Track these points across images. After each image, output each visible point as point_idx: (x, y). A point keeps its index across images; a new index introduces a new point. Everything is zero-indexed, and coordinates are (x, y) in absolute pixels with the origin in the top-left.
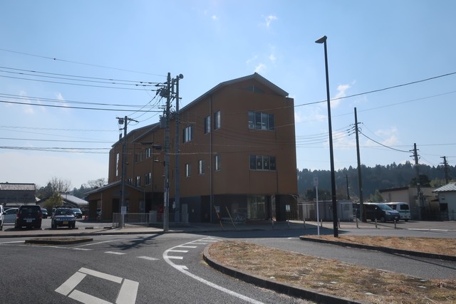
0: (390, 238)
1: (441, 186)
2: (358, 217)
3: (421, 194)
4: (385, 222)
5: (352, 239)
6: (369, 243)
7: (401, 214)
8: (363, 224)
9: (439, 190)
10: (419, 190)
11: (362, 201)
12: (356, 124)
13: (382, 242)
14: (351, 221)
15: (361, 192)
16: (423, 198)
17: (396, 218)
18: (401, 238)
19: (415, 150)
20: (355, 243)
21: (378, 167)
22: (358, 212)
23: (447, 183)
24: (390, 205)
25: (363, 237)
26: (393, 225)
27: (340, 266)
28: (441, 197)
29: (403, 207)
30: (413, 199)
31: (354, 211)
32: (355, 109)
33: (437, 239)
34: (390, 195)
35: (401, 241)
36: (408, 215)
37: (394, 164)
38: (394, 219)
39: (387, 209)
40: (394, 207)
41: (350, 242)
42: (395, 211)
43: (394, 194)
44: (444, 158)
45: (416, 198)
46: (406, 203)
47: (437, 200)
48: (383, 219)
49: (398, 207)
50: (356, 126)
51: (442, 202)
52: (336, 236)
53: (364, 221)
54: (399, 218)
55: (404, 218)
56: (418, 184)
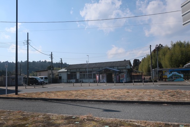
0: (43, 92)
1: (60, 70)
2: (26, 83)
3: (53, 73)
4: (38, 85)
5: (25, 95)
6: (35, 96)
7: (45, 81)
8: (28, 86)
9: (59, 71)
10: (52, 71)
11: (28, 76)
12: (28, 40)
13: (41, 95)
14: (22, 85)
15: (28, 72)
16: (53, 74)
17: (43, 83)
18: (48, 92)
19: (52, 55)
20: (28, 97)
21: (34, 62)
22: (26, 81)
23: (62, 69)
24: (40, 78)
25: (31, 94)
26: (42, 86)
27: (24, 115)
28: (59, 74)
29: (46, 78)
30: (49, 75)
31: (24, 81)
32: (28, 33)
33: (62, 91)
34: (40, 73)
35: (49, 94)
36: (47, 81)
37: (40, 61)
38: (42, 84)
39: (39, 79)
40: (42, 78)
41: (25, 97)
42: (42, 80)
43: (42, 73)
44: (61, 59)
45: (50, 74)
46: (47, 77)
47: (58, 75)
48: (37, 84)
49: (44, 78)
50: (28, 41)
51: (60, 76)
52: (17, 94)
53: (29, 85)
54: (44, 83)
55: (46, 83)
56: (52, 69)
